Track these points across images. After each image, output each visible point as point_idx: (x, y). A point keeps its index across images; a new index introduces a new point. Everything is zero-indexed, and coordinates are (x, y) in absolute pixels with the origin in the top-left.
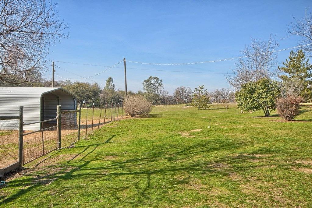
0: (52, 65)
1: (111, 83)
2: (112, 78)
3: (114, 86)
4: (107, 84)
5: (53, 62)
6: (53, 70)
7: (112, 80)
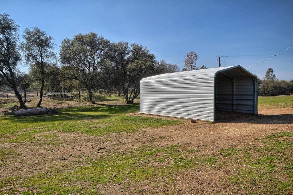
0: (219, 60)
1: (271, 73)
2: (272, 68)
3: (274, 76)
4: (266, 75)
5: (219, 58)
6: (219, 64)
7: (272, 70)
